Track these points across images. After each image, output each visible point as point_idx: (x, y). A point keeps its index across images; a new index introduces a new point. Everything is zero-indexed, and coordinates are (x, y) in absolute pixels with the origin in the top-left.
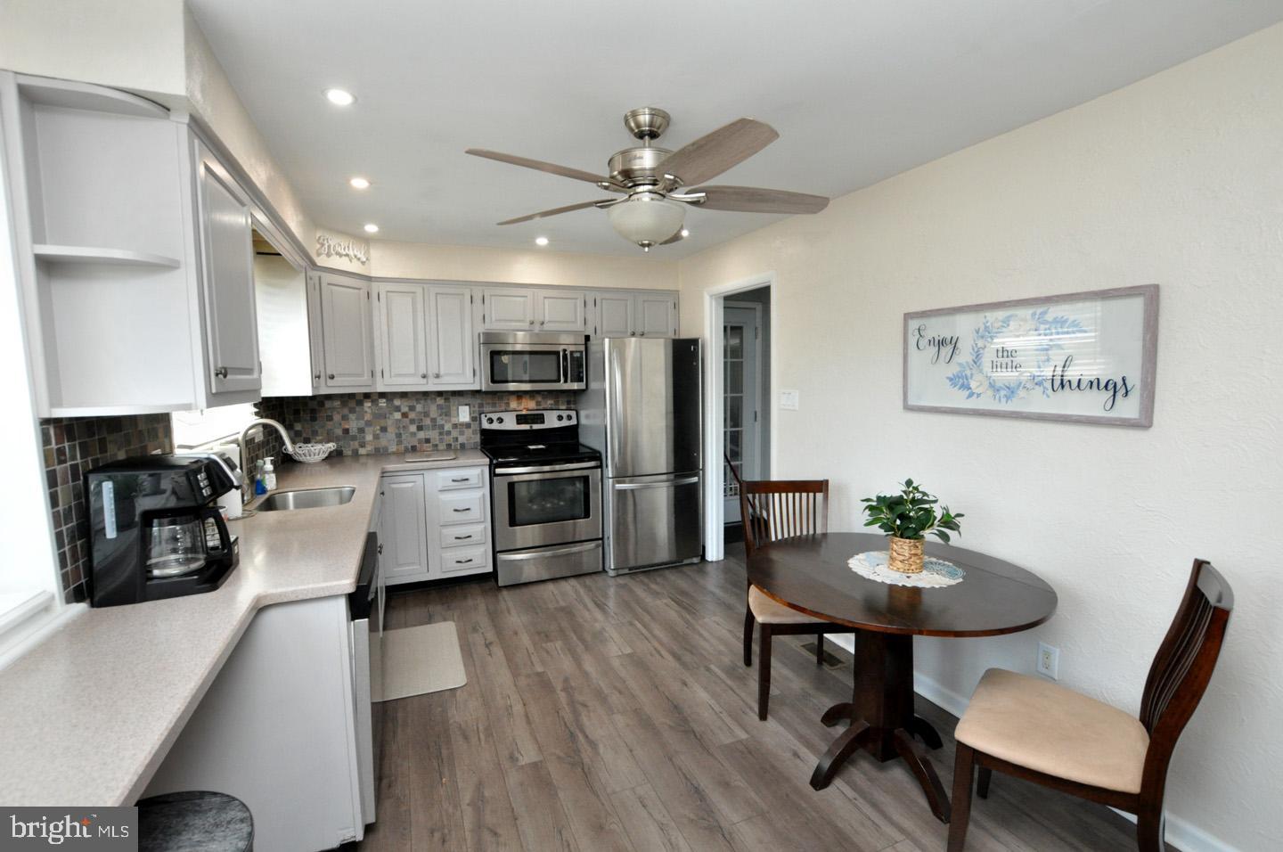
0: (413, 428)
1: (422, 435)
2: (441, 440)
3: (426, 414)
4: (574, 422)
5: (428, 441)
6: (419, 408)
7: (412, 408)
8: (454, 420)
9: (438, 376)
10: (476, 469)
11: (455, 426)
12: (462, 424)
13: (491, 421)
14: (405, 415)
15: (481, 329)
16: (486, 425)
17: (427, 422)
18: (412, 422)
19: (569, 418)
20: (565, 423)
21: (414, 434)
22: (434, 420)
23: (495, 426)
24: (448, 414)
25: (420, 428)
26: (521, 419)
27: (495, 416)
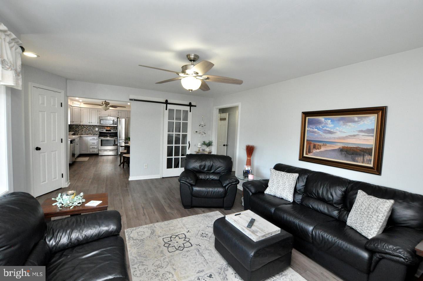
0: (88, 131)
1: (89, 132)
2: (93, 133)
3: (90, 129)
4: (116, 132)
5: (90, 133)
6: (89, 128)
7: (88, 128)
8: (95, 130)
9: (91, 123)
10: (96, 137)
11: (95, 131)
12: (96, 131)
13: (101, 130)
14: (86, 129)
15: (99, 116)
16: (100, 131)
17: (90, 130)
18: (88, 130)
19: (116, 131)
20: (115, 132)
21: (88, 132)
22: (91, 130)
23: (102, 131)
24: (94, 129)
25: (89, 131)
26: (107, 130)
27: (102, 130)
